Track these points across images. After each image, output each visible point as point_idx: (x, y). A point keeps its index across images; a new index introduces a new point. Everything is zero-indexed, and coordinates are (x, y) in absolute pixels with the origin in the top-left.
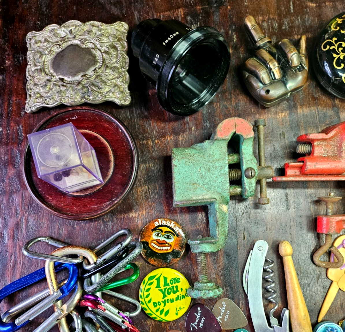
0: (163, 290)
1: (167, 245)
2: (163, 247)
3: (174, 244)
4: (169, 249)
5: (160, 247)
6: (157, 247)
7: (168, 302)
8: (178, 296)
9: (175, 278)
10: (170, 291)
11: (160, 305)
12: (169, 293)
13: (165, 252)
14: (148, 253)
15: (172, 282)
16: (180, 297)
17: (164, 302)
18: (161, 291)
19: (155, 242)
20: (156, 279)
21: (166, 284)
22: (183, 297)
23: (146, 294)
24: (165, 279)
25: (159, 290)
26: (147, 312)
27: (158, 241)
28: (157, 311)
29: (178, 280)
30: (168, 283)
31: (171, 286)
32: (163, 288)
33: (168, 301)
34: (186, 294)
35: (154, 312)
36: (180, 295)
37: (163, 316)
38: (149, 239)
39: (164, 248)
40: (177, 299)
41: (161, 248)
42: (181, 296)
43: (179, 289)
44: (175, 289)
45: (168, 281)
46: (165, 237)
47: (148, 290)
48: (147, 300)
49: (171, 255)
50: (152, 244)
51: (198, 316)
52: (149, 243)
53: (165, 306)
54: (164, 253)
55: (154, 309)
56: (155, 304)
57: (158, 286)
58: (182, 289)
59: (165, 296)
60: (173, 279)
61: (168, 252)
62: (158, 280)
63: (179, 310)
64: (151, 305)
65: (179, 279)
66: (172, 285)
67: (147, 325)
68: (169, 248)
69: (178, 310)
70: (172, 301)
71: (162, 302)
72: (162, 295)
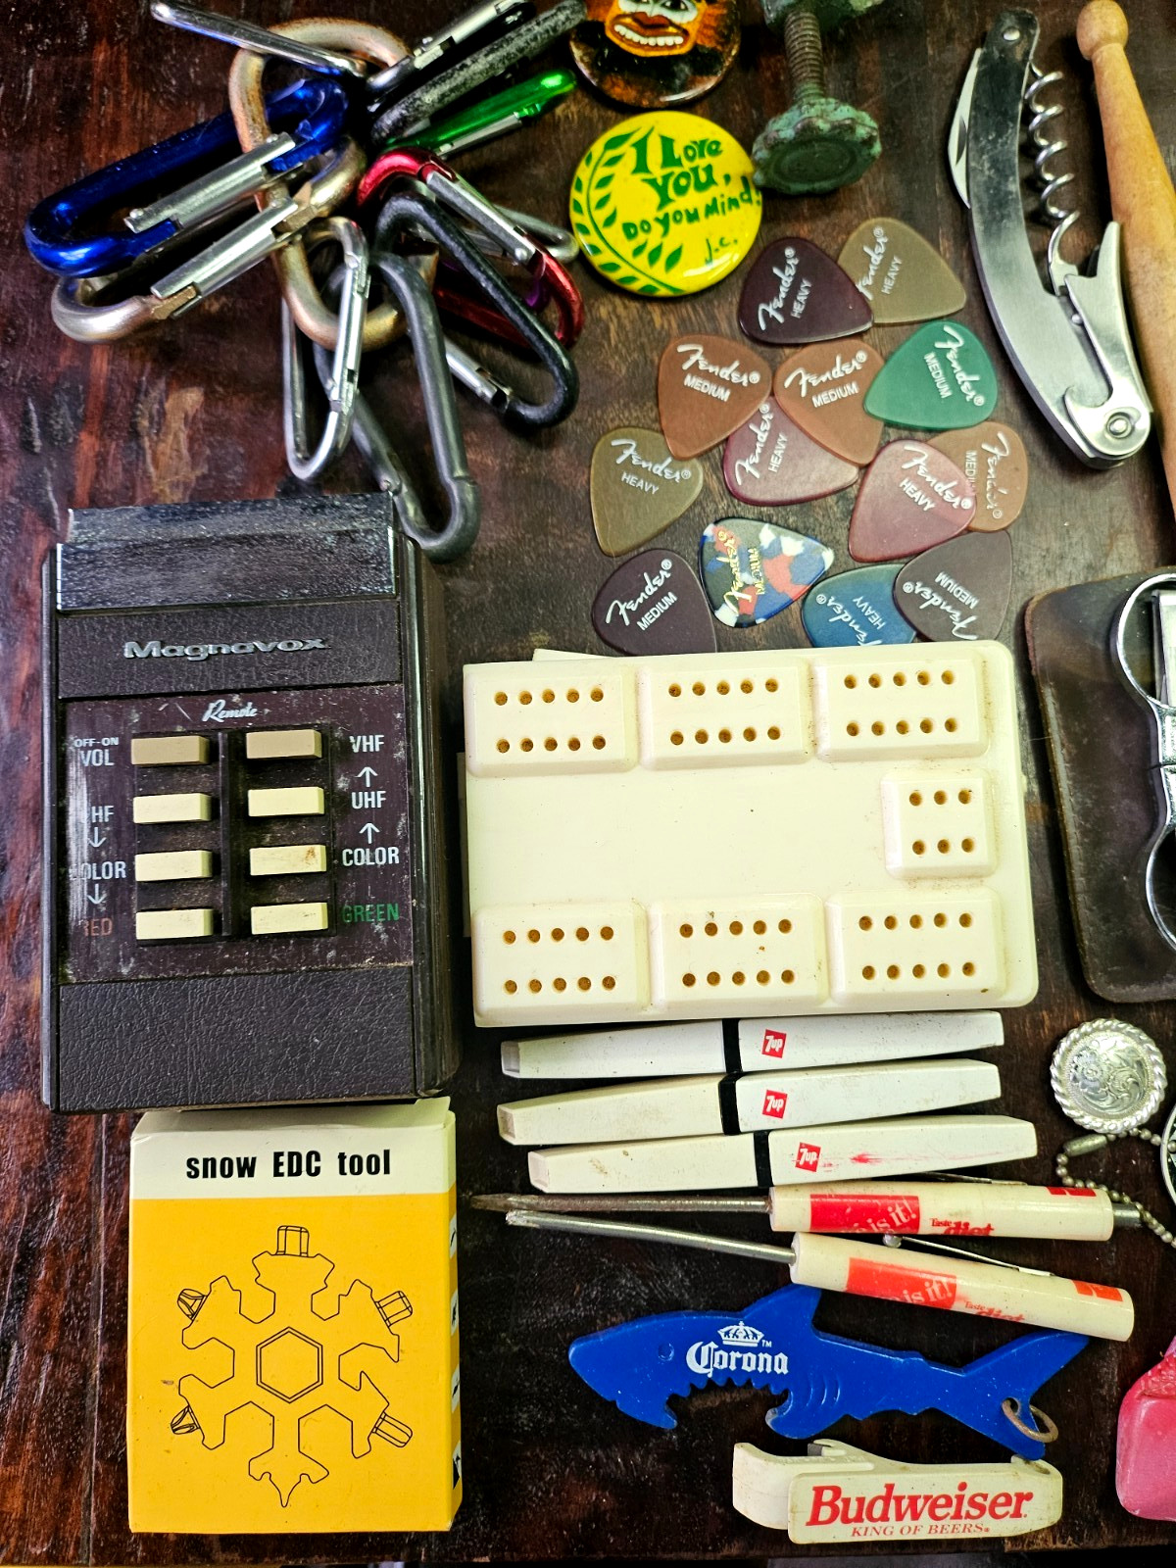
0: (660, 182)
1: (671, 29)
2: (656, 36)
3: (697, 26)
4: (681, 45)
5: (648, 37)
6: (636, 38)
7: (677, 221)
8: (715, 200)
9: (703, 142)
10: (683, 182)
11: (648, 231)
12: (681, 191)
13: (666, 53)
14: (603, 60)
15: (690, 153)
16: (723, 204)
17: (664, 222)
18: (652, 182)
19: (628, 20)
20: (634, 145)
21: (669, 159)
22: (733, 202)
23: (597, 195)
24: (667, 143)
25: (644, 180)
26: (597, 260)
27: (640, 17)
28: (638, 251)
29: (714, 147)
30: (676, 156)
31: (687, 165)
32: (657, 170)
33: (678, 217)
34: (741, 195)
35: (628, 256)
36: (722, 196)
37: (658, 270)
38: (607, 11)
39: (661, 41)
40: (711, 209)
41: (652, 41)
42: (726, 200)
43: (718, 176)
44: (703, 177)
45: (678, 151)
46: (664, 5)
47: (604, 182)
48: (601, 216)
49: (686, 63)
50: (618, 28)
51: (786, 277)
52: (607, 24)
53: (666, 232)
54: (661, 58)
55: (626, 247)
56: (629, 230)
57: (641, 166)
58: (727, 178)
59: (665, 200)
60: (695, 143)
61: (675, 52)
62: (641, 147)
63: (717, 250)
64: (615, 234)
65: (718, 143)
66: (693, 165)
67: (600, 320)
68: (679, 40)
69: (713, 248)
70: (693, 217)
71: (657, 220)
72: (656, 199)
